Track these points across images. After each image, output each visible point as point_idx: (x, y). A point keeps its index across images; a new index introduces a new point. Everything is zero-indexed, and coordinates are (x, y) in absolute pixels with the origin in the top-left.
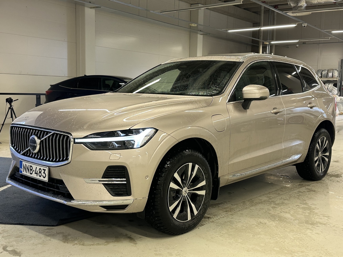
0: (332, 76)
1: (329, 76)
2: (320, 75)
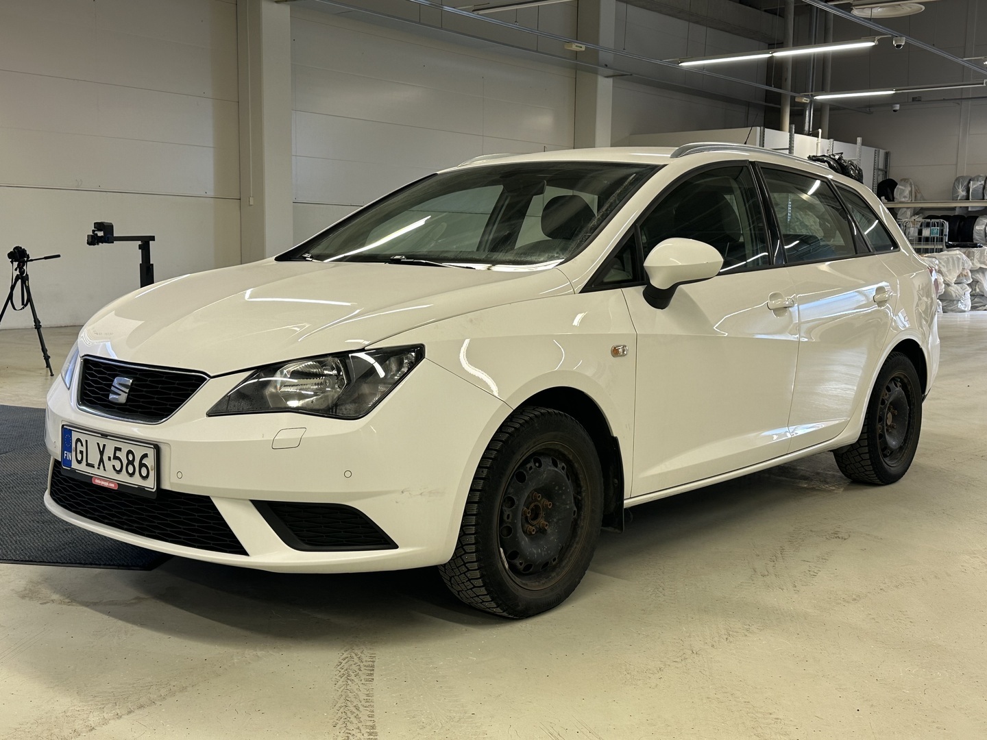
2: (962, 193)
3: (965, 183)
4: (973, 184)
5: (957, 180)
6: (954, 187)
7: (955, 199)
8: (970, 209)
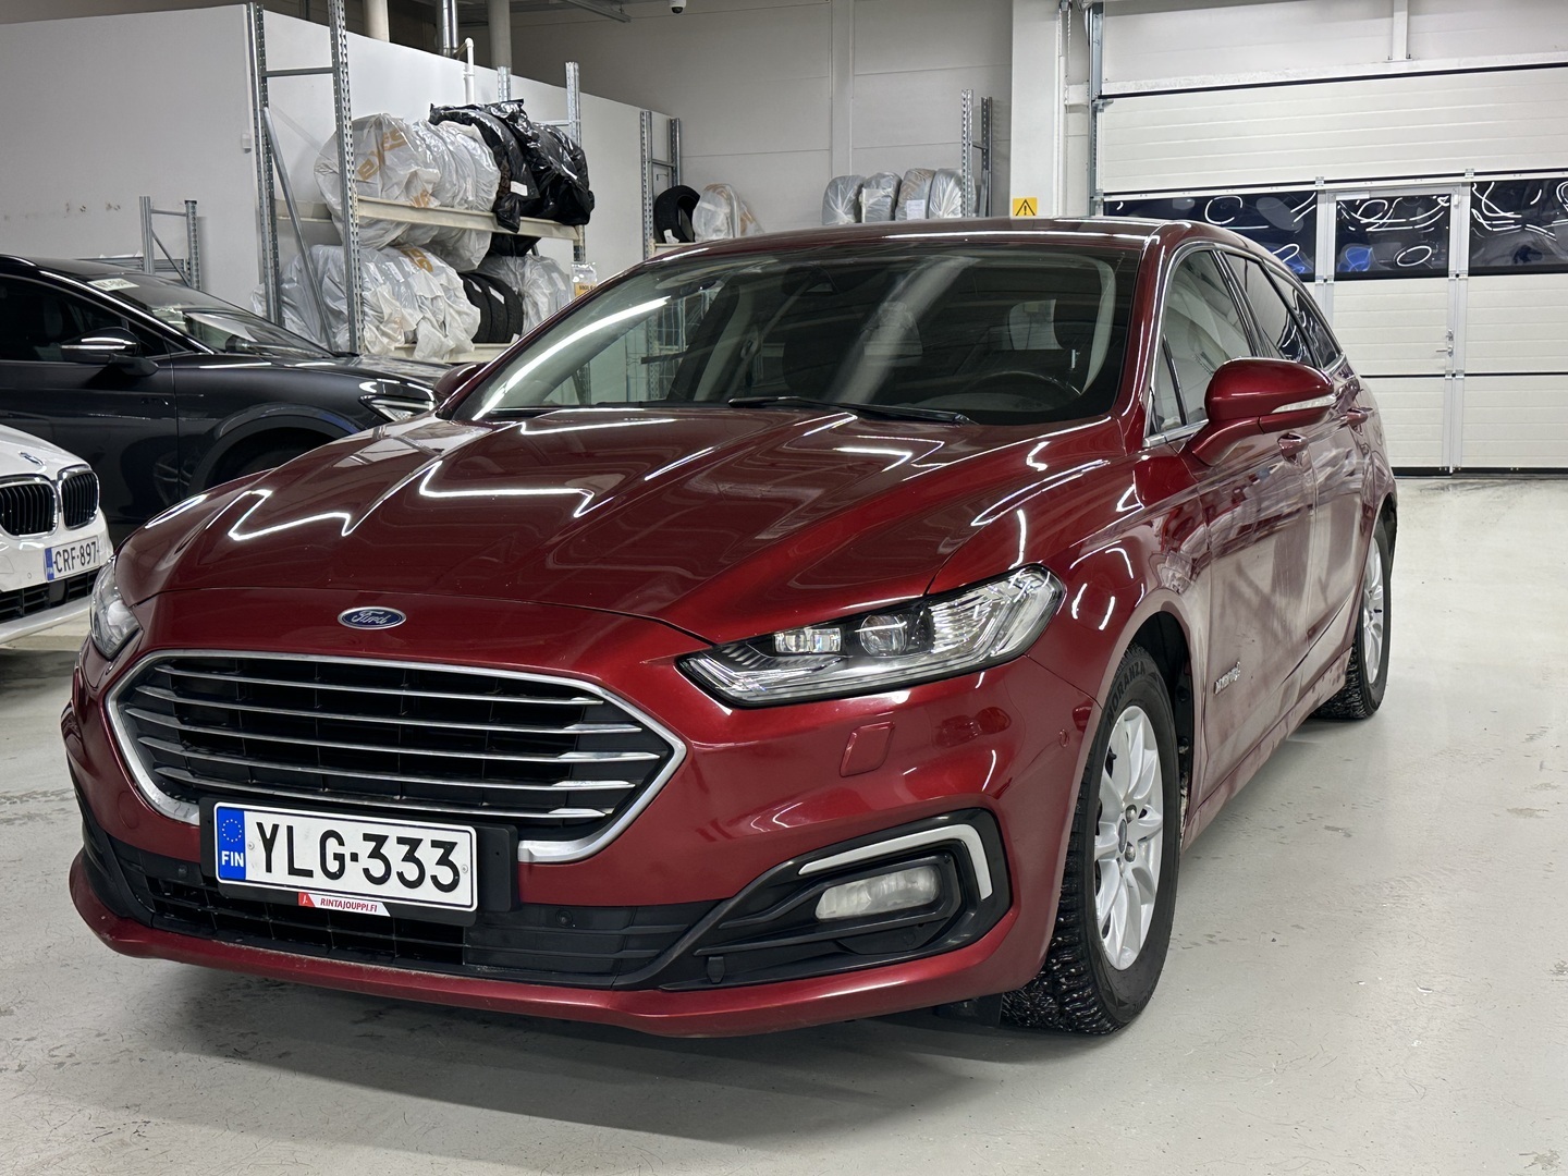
0: (924, 220)
2: (843, 217)
3: (851, 195)
4: (870, 196)
5: (833, 185)
6: (826, 202)
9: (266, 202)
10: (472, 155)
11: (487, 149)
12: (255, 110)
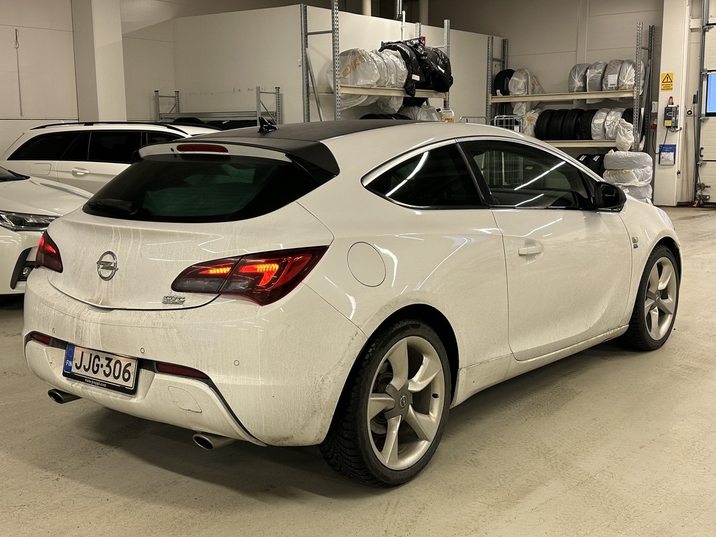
0: (616, 86)
1: (607, 85)
2: (578, 83)
3: (582, 73)
4: (591, 73)
5: (574, 69)
6: (570, 76)
7: (571, 91)
8: (588, 102)
9: (305, 88)
10: (395, 64)
11: (403, 61)
12: (302, 49)
